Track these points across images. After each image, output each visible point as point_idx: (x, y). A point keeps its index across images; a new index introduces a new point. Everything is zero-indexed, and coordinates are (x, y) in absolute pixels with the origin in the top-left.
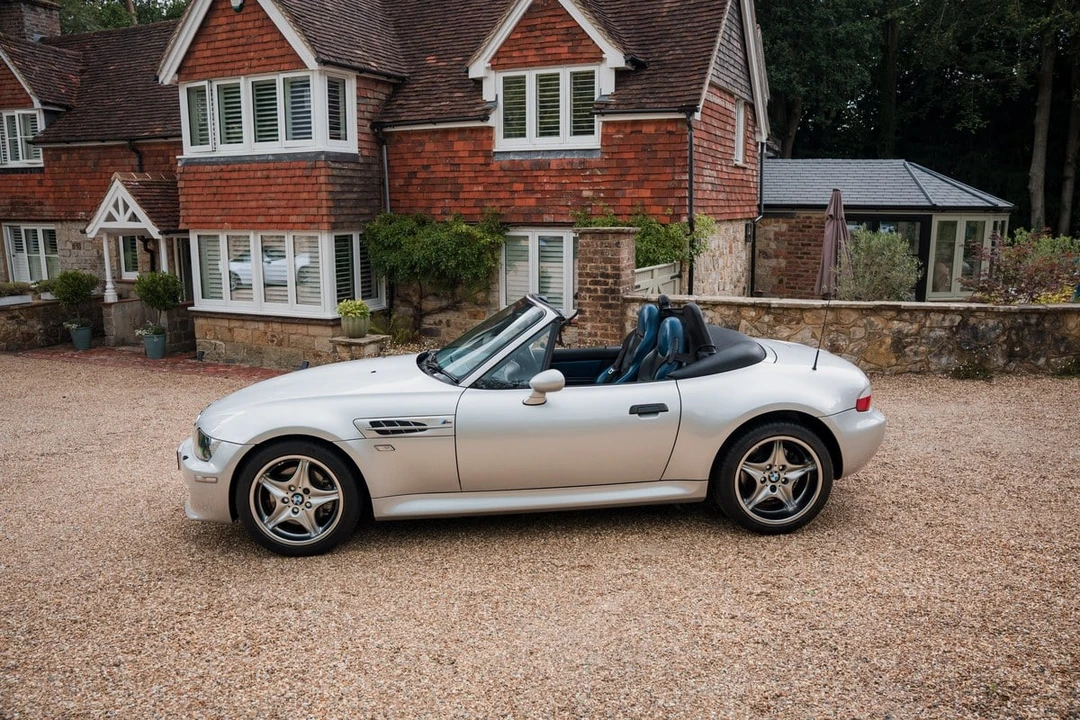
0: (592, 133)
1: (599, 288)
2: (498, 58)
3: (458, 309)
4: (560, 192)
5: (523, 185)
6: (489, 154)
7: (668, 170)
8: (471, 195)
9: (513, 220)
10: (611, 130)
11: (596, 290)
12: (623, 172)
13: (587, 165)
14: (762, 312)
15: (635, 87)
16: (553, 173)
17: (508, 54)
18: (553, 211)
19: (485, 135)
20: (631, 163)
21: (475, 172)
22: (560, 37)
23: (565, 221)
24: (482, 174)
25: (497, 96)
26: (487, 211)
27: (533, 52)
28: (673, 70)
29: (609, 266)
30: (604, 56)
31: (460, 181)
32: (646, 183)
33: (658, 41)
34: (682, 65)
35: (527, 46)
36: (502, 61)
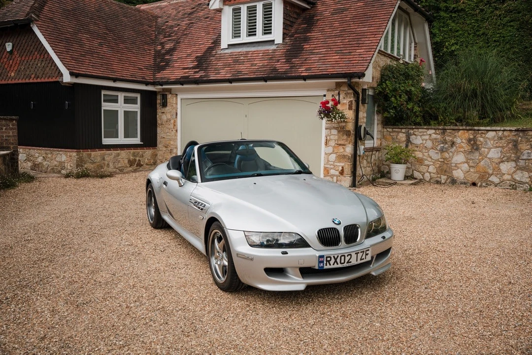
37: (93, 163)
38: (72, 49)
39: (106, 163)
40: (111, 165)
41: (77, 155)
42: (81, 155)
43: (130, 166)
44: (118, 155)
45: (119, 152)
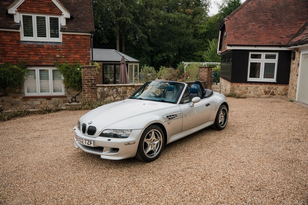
0: (58, 37)
1: (90, 83)
2: (21, 8)
3: (8, 96)
4: (48, 55)
5: (33, 53)
6: (19, 41)
7: (85, 49)
8: (12, 55)
9: (30, 64)
10: (65, 37)
11: (89, 84)
12: (70, 50)
13: (58, 47)
14: (132, 88)
15: (72, 24)
16: (45, 49)
17: (25, 8)
18: (46, 61)
19: (16, 35)
20: (73, 47)
21: (13, 47)
22: (46, 5)
23: (50, 64)
24: (16, 48)
25: (20, 21)
26: (19, 61)
27: (35, 9)
28: (83, 21)
29: (93, 77)
30: (62, 13)
31: (6, 50)
32: (78, 53)
33: (74, 11)
34: (85, 19)
35: (33, 6)
36: (22, 9)
37: (240, 90)
38: (237, 32)
39: (249, 91)
40: (252, 92)
41: (231, 85)
42: (233, 86)
43: (265, 94)
44: (257, 87)
45: (258, 86)
